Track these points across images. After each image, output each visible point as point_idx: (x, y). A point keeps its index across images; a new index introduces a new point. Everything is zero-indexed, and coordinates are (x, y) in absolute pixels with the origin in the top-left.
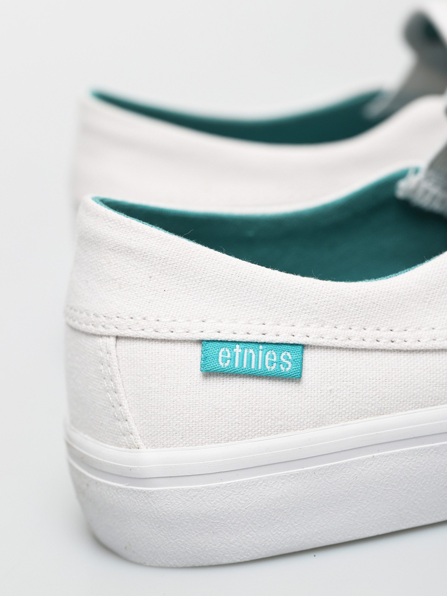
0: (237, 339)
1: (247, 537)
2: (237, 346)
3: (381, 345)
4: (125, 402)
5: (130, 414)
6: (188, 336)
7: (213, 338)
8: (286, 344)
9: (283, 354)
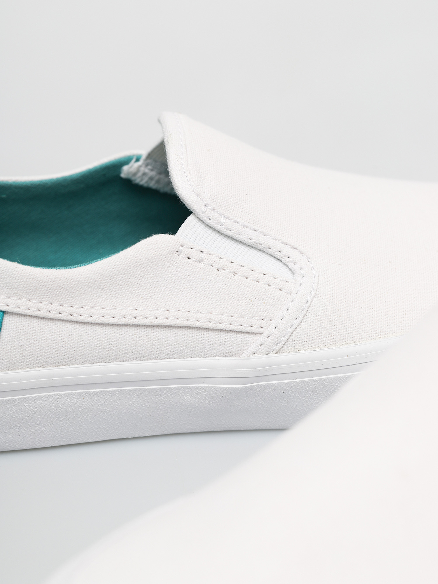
3: (62, 317)
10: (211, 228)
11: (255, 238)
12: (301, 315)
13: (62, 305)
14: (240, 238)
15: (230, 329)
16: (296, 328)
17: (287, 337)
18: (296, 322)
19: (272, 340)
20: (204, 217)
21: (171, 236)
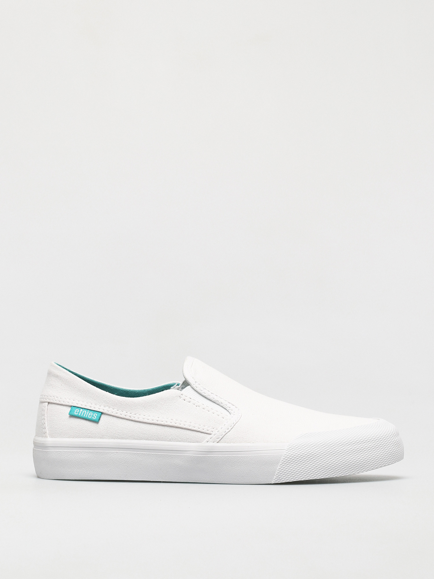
0: (82, 407)
1: (74, 471)
2: (82, 409)
3: (126, 417)
4: (46, 423)
5: (47, 427)
6: (68, 404)
8: (96, 411)
9: (95, 414)
10: (197, 392)
11: (216, 398)
12: (231, 428)
13: (127, 412)
14: (209, 397)
15: (198, 430)
16: (227, 433)
17: (223, 436)
18: (227, 431)
19: (216, 436)
20: (194, 386)
21: (179, 391)
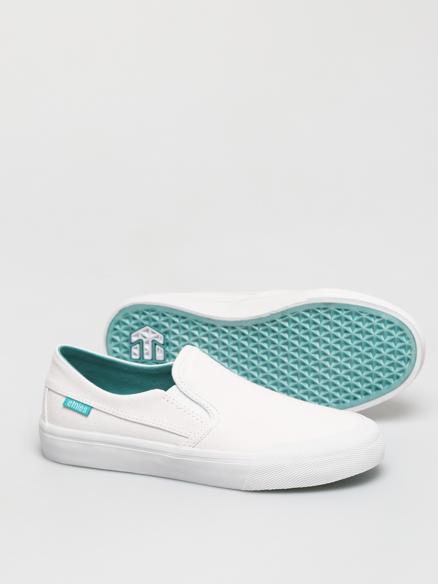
0: (75, 399)
2: (75, 401)
6: (64, 394)
7: (69, 397)
8: (88, 405)
9: (85, 408)
10: (182, 392)
11: (199, 400)
12: (206, 433)
15: (177, 433)
16: (203, 439)
17: (198, 441)
18: (203, 436)
19: (192, 441)
20: (179, 386)
21: (164, 391)
